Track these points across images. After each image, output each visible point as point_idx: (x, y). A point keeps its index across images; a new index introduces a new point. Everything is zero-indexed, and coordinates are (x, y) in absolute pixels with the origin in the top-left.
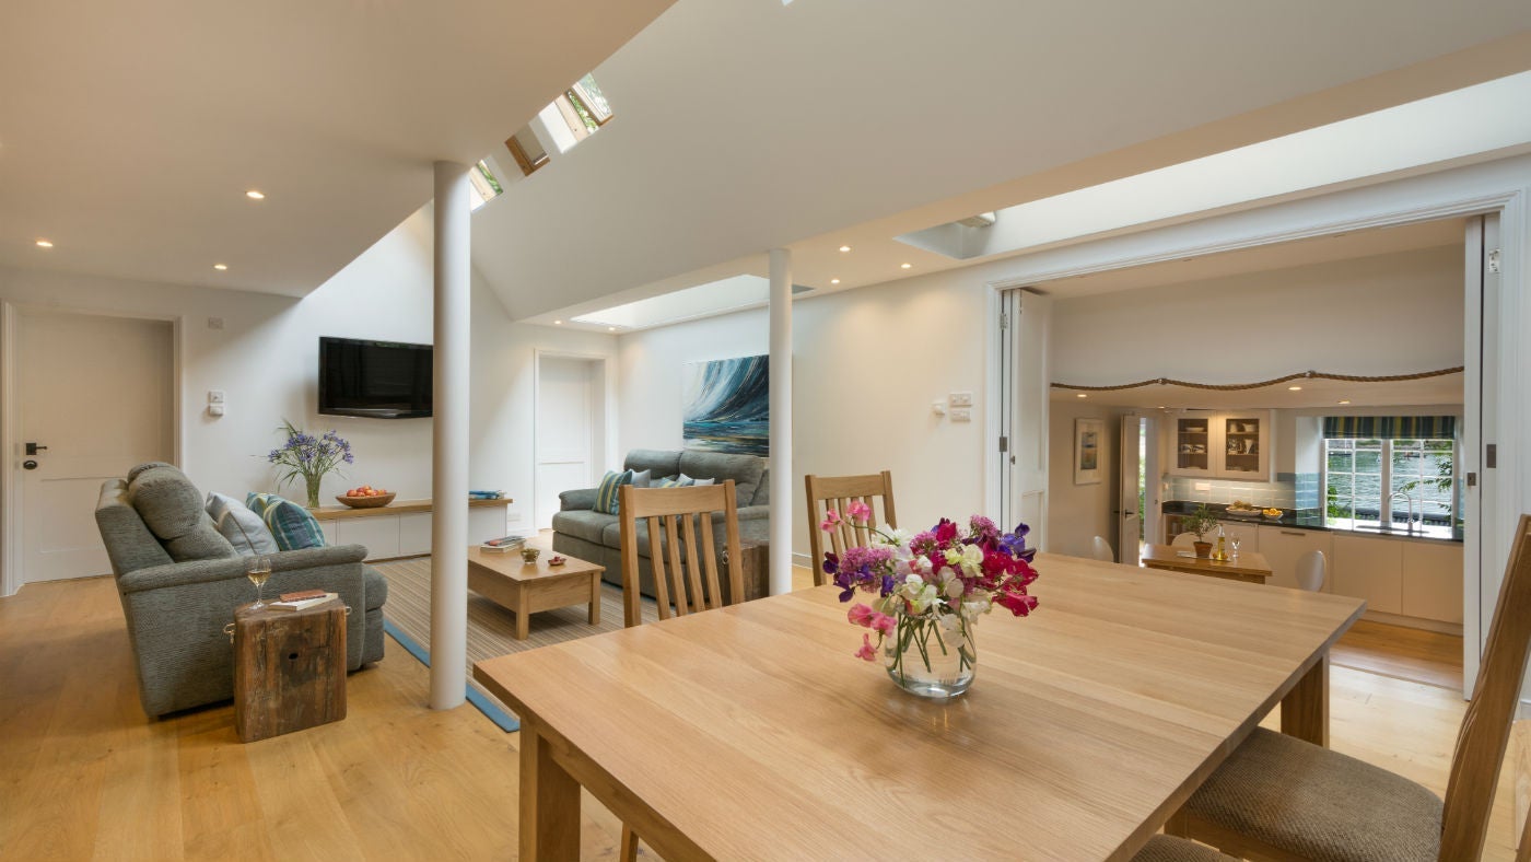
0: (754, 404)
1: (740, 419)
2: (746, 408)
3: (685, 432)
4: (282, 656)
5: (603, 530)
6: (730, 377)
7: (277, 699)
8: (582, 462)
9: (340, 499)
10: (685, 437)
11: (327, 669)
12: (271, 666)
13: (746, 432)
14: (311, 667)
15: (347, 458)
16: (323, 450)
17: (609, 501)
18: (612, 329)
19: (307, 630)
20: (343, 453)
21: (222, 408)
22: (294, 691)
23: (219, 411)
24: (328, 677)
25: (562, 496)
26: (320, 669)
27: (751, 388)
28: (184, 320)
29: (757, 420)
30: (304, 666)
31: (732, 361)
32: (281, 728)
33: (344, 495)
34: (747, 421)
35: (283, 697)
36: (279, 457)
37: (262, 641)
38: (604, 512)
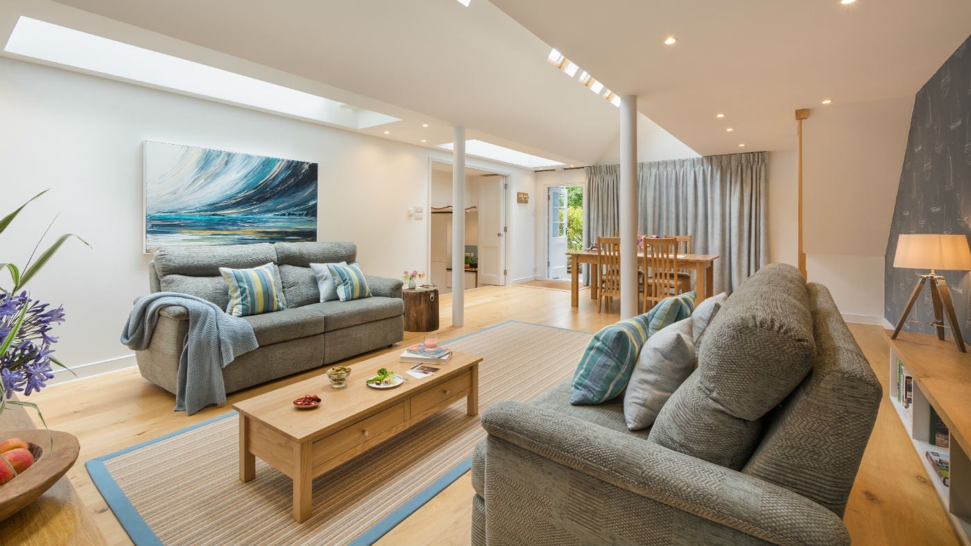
0: (280, 200)
1: (260, 213)
2: (269, 204)
6: (244, 172)
13: (267, 225)
27: (278, 186)
29: (284, 215)
31: (248, 157)
34: (270, 215)
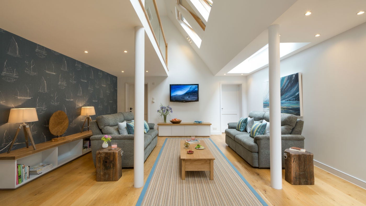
2: (283, 96)
3: (264, 105)
4: (104, 161)
5: (235, 136)
7: (103, 172)
8: (236, 114)
9: (171, 121)
10: (264, 107)
11: (113, 167)
12: (101, 164)
14: (110, 166)
15: (171, 111)
16: (167, 110)
17: (240, 127)
18: (242, 74)
19: (109, 156)
20: (170, 110)
21: (155, 101)
22: (106, 171)
23: (154, 101)
24: (113, 169)
25: (228, 124)
26: (112, 167)
28: (149, 83)
30: (108, 165)
32: (104, 180)
33: (171, 120)
35: (104, 172)
36: (159, 111)
37: (100, 157)
38: (238, 130)
